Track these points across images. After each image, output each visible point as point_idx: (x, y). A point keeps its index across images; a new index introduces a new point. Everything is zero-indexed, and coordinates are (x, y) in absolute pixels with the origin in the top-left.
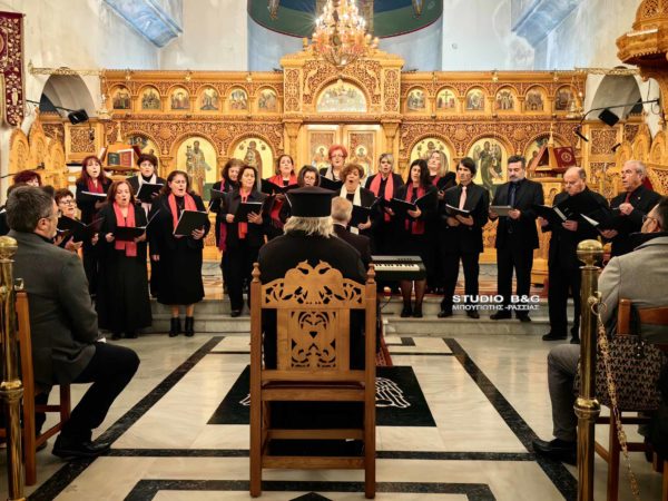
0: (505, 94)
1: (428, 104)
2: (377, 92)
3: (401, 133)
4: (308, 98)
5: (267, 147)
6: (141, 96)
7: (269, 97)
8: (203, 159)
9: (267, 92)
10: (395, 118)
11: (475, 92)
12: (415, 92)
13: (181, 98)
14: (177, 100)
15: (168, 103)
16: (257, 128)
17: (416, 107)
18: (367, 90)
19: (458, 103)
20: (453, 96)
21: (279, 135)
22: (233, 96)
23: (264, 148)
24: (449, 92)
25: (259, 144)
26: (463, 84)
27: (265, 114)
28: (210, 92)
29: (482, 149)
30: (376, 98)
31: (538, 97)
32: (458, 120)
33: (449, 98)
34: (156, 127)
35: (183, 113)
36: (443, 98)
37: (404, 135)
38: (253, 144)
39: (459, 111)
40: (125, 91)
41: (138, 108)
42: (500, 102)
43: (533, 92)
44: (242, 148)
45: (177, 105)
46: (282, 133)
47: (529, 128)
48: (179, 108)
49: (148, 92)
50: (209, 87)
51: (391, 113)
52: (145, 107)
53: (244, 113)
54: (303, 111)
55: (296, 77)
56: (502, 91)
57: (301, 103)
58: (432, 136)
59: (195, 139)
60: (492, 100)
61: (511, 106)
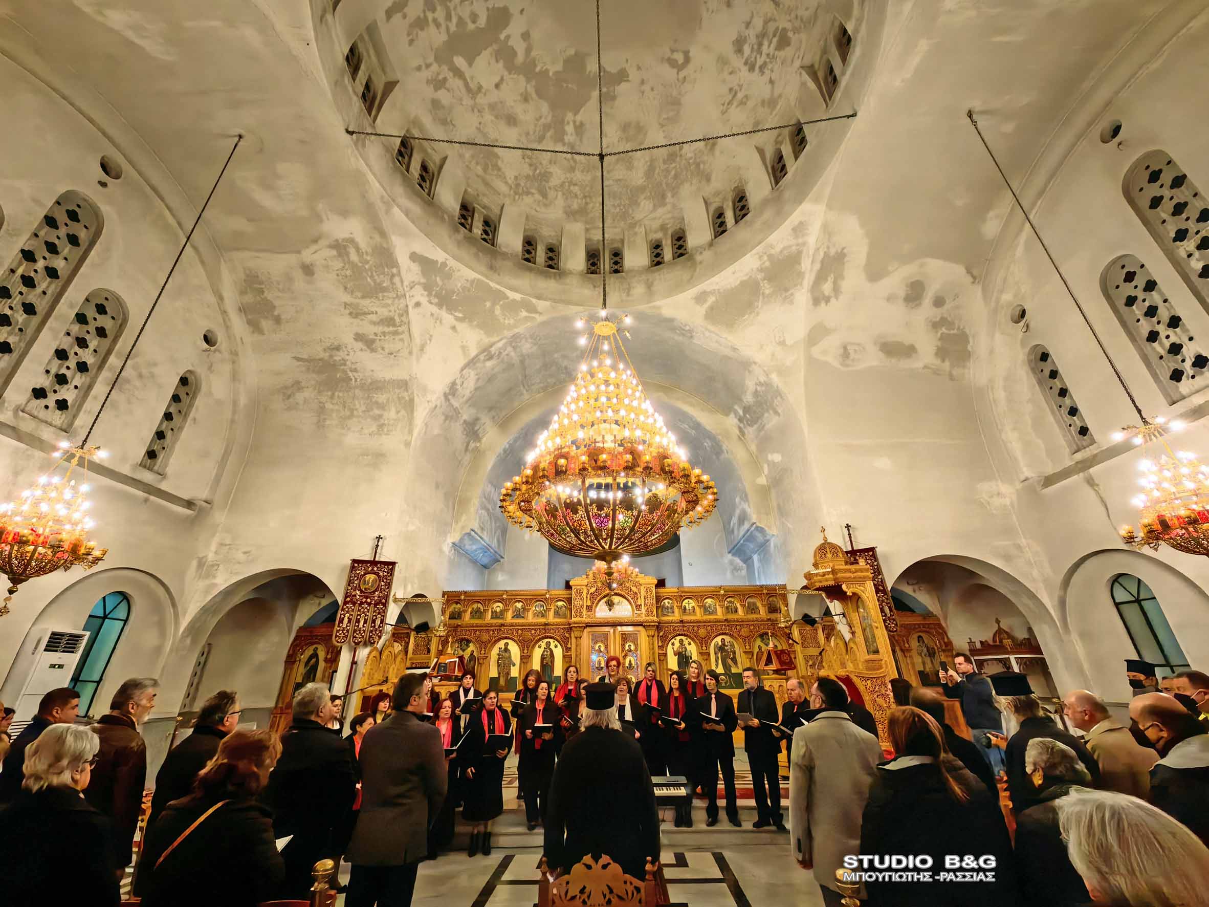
0: (730, 602)
1: (676, 610)
2: (639, 603)
3: (659, 633)
4: (589, 608)
5: (559, 645)
6: (470, 610)
7: (561, 607)
8: (510, 657)
9: (560, 604)
10: (653, 622)
11: (709, 601)
12: (666, 601)
13: (498, 609)
14: (496, 612)
15: (489, 615)
16: (552, 631)
17: (668, 612)
18: (632, 601)
19: (697, 609)
20: (693, 604)
21: (567, 635)
22: (535, 608)
23: (556, 646)
24: (691, 601)
25: (553, 643)
26: (698, 595)
27: (558, 620)
28: (519, 605)
29: (720, 644)
30: (638, 607)
31: (754, 604)
32: (700, 622)
33: (691, 605)
34: (478, 633)
35: (500, 621)
36: (687, 605)
37: (661, 634)
38: (548, 644)
39: (699, 615)
40: (459, 606)
41: (467, 617)
42: (727, 608)
43: (750, 600)
44: (540, 647)
45: (495, 615)
46: (570, 634)
47: (752, 627)
48: (497, 617)
49: (475, 606)
50: (519, 601)
51: (650, 618)
52: (472, 617)
53: (543, 620)
54: (585, 619)
55: (581, 593)
56: (728, 600)
57: (584, 612)
58: (681, 635)
59: (506, 641)
60: (722, 607)
61: (736, 611)
